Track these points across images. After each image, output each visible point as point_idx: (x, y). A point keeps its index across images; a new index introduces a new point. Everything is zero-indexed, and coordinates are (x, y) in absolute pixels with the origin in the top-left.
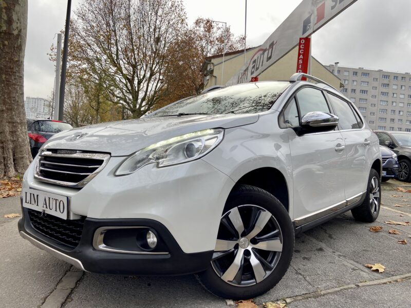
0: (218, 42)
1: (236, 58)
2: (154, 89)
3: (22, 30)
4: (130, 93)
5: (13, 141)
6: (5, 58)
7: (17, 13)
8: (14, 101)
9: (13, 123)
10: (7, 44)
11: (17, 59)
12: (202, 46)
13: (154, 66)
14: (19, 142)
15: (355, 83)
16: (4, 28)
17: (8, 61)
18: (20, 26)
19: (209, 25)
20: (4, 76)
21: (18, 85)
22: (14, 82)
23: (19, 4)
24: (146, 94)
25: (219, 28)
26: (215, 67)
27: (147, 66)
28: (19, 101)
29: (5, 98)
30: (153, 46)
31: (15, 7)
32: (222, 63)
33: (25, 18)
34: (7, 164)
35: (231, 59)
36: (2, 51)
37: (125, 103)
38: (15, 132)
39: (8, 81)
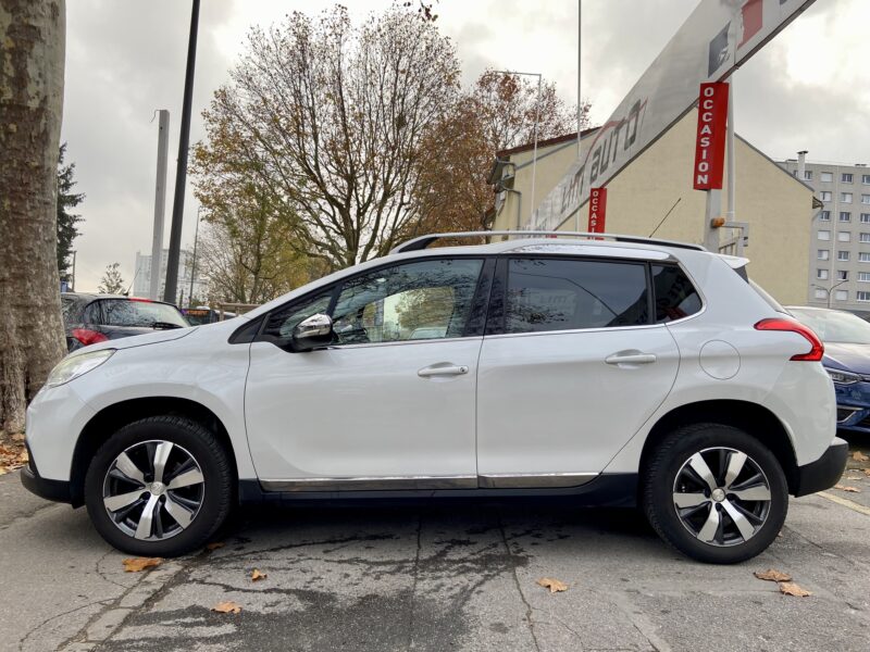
0: (529, 119)
1: (565, 150)
2: (390, 224)
3: (50, 99)
4: (342, 233)
5: (26, 349)
6: (10, 161)
7: (36, 62)
8: (29, 257)
9: (28, 307)
10: (15, 130)
11: (37, 164)
12: (494, 130)
13: (392, 176)
14: (40, 350)
15: (848, 199)
16: (9, 95)
17: (17, 169)
18: (45, 89)
19: (509, 86)
20: (7, 203)
21: (40, 222)
22: (30, 214)
23: (43, 42)
24: (374, 236)
25: (530, 91)
26: (517, 172)
27: (375, 177)
28: (43, 259)
29: (9, 252)
30: (390, 136)
31: (32, 47)
32: (532, 162)
33: (59, 73)
34: (8, 401)
35: (553, 152)
36: (4, 145)
37: (331, 256)
38: (31, 327)
39: (17, 213)
